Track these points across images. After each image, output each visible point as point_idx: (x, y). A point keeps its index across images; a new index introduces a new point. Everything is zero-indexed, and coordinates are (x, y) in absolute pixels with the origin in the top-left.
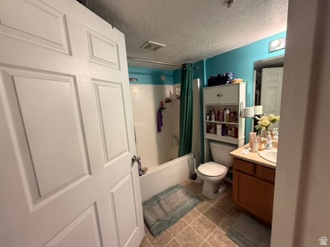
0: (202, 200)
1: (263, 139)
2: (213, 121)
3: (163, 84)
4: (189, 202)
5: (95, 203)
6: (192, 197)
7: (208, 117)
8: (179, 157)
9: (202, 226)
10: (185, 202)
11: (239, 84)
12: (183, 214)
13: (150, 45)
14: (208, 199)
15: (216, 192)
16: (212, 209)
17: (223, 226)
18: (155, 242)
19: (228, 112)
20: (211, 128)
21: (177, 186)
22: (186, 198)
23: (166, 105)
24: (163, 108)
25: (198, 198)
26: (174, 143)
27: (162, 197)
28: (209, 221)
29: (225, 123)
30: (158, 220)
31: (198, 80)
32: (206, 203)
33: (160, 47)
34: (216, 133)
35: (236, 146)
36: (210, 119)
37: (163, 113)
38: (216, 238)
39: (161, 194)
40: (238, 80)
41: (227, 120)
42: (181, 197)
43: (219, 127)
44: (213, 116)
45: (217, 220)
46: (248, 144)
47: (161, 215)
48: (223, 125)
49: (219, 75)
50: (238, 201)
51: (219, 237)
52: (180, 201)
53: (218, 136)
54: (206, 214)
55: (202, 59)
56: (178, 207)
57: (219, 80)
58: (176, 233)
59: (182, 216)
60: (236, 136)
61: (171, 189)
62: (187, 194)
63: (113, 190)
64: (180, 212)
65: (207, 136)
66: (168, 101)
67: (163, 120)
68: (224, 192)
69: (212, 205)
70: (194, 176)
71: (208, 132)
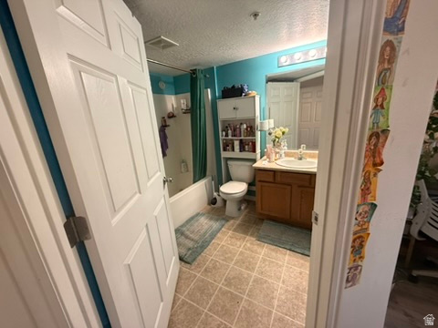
0: (228, 221)
1: (277, 150)
2: (230, 137)
3: (163, 93)
4: (215, 225)
5: (147, 225)
6: (217, 220)
7: (224, 133)
8: (194, 182)
9: (233, 240)
10: (211, 227)
11: (254, 97)
12: (213, 236)
13: (161, 41)
14: (233, 218)
15: (240, 209)
16: (239, 225)
17: (252, 235)
18: (193, 267)
19: (245, 126)
20: (228, 146)
21: (197, 215)
22: (212, 223)
23: (170, 122)
24: (166, 126)
25: (223, 219)
26: (183, 170)
27: (184, 229)
28: (239, 235)
29: (242, 138)
30: (189, 249)
31: (209, 90)
32: (232, 222)
33: (172, 45)
34: (233, 150)
35: (254, 161)
36: (227, 135)
37: (167, 131)
38: (248, 245)
39: (182, 226)
40: (253, 93)
41: (245, 135)
42: (205, 223)
43: (237, 144)
44: (230, 132)
45: (246, 232)
46: (265, 157)
47: (190, 244)
48: (241, 141)
49: (233, 87)
50: (262, 209)
51: (251, 244)
52: (206, 227)
53: (237, 153)
54: (235, 230)
55: (212, 66)
56: (206, 233)
57: (234, 92)
58: (212, 254)
59: (213, 238)
60: (254, 151)
61: (192, 218)
62: (211, 219)
63: (155, 213)
64: (210, 236)
65: (224, 154)
66: (171, 116)
67: (168, 140)
68: (246, 208)
69: (238, 222)
70: (213, 201)
71: (225, 150)
